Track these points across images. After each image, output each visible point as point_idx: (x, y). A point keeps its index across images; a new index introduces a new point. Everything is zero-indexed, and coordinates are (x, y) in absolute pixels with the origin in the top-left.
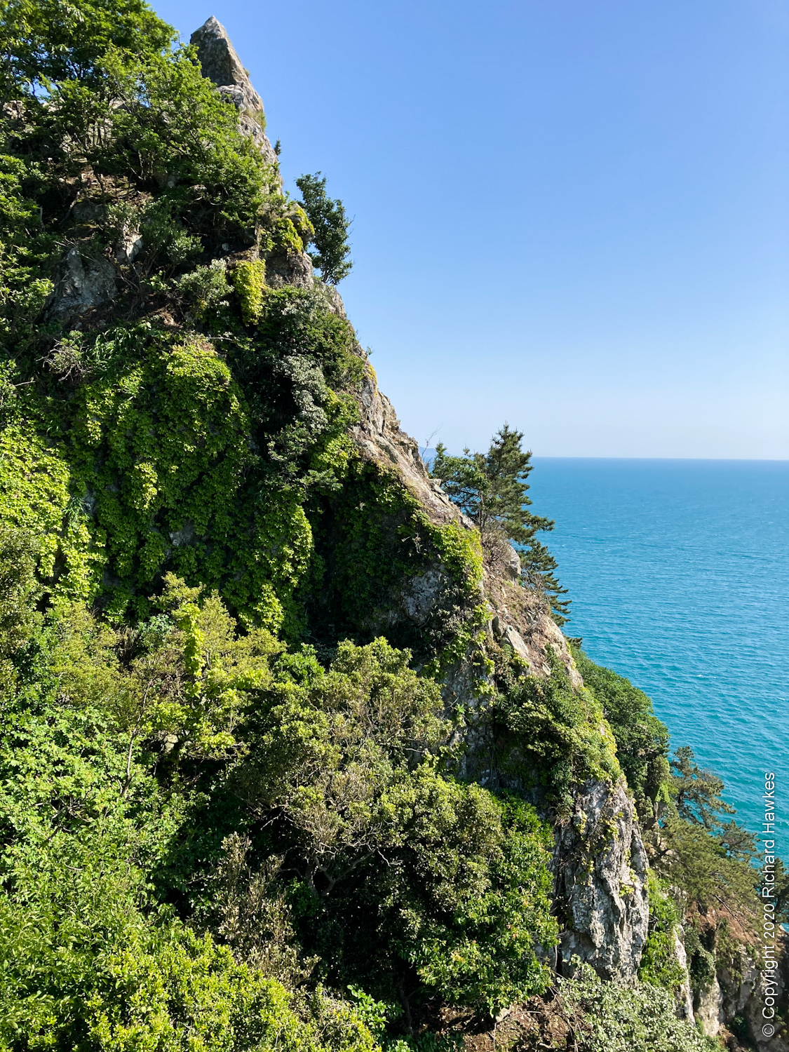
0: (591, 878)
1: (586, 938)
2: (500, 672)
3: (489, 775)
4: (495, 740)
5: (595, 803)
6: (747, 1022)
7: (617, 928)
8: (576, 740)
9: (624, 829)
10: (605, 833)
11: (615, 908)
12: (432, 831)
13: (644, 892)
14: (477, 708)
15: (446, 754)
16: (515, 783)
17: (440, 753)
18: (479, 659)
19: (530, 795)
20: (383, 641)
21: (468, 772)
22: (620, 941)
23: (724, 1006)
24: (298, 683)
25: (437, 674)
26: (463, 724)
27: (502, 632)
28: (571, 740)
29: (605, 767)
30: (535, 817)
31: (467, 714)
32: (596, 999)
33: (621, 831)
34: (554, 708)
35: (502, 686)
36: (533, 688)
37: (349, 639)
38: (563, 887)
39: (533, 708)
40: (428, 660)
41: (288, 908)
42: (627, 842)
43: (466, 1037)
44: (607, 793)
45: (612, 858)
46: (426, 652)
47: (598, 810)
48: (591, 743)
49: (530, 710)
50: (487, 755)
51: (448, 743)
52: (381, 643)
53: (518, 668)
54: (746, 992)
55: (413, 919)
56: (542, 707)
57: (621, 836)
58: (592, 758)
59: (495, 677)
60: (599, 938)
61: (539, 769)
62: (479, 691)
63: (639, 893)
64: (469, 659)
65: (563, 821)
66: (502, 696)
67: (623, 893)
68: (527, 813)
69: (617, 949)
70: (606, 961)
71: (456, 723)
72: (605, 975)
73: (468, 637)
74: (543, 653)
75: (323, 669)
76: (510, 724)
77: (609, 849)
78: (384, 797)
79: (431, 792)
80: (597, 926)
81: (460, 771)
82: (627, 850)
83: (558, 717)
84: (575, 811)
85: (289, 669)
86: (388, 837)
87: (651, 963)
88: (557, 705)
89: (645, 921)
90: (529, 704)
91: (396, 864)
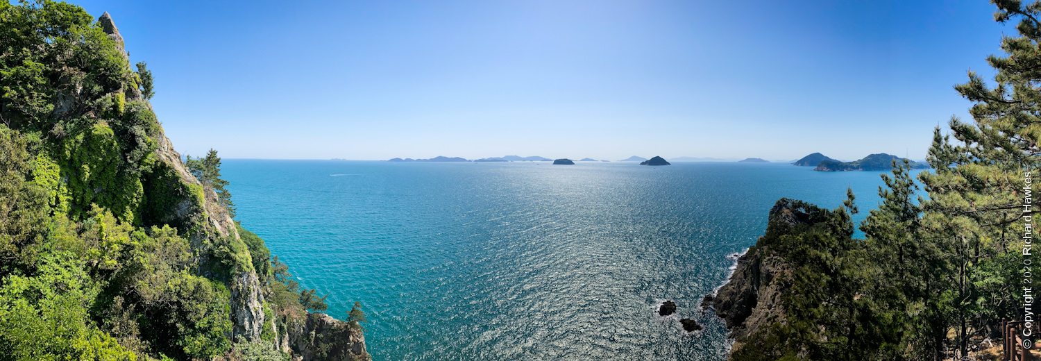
0: (244, 306)
1: (243, 328)
2: (211, 236)
3: (207, 273)
4: (210, 260)
5: (245, 280)
6: (297, 345)
7: (253, 323)
8: (238, 258)
9: (255, 288)
10: (248, 290)
11: (252, 316)
12: (186, 294)
13: (262, 309)
14: (203, 249)
15: (192, 266)
16: (217, 275)
17: (190, 266)
18: (203, 232)
19: (222, 279)
21: (200, 272)
22: (254, 327)
23: (290, 341)
24: (139, 242)
25: (188, 238)
26: (198, 255)
27: (212, 222)
28: (236, 258)
29: (248, 267)
30: (224, 287)
31: (200, 252)
32: (247, 349)
35: (212, 241)
36: (223, 241)
37: (155, 226)
38: (234, 311)
40: (184, 232)
41: (137, 324)
42: (256, 292)
44: (249, 276)
45: (251, 299)
46: (184, 230)
47: (246, 282)
48: (243, 259)
49: (222, 249)
50: (207, 266)
51: (193, 262)
52: (167, 227)
53: (217, 234)
54: (296, 335)
55: (181, 328)
56: (226, 248)
57: (254, 290)
58: (243, 264)
59: (210, 238)
60: (247, 327)
61: (225, 270)
62: (204, 243)
63: (260, 309)
64: (200, 232)
65: (234, 287)
66: (212, 244)
67: (255, 310)
68: (221, 286)
69: (253, 330)
70: (249, 335)
71: (195, 255)
72: (249, 340)
73: (199, 224)
74: (226, 228)
75: (147, 237)
76: (215, 254)
77: (250, 295)
78: (169, 283)
79: (186, 280)
80: (247, 323)
81: (197, 272)
82: (256, 295)
83: (232, 250)
84: (238, 284)
85: (136, 237)
86: (171, 297)
87: (265, 333)
88: (231, 247)
89: (263, 319)
90: (221, 247)
91: (175, 307)
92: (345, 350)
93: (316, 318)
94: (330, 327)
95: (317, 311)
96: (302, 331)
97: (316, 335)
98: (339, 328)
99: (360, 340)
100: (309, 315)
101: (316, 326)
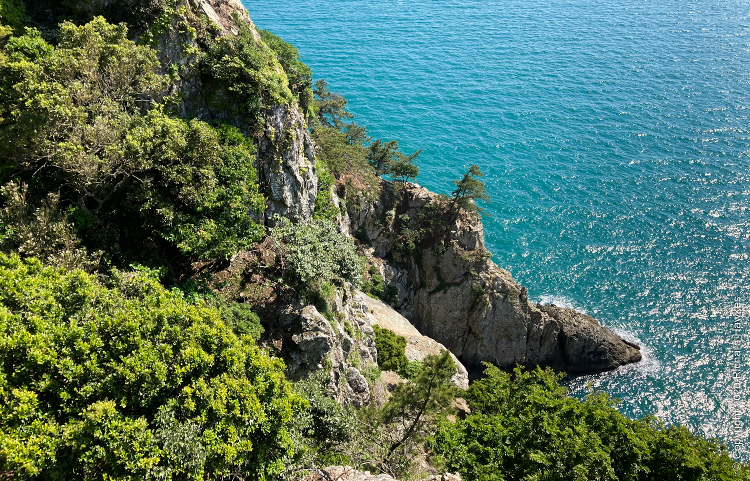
0: (281, 167)
1: (282, 203)
2: (201, 36)
3: (203, 112)
4: (204, 87)
5: (279, 120)
6: (364, 231)
7: (299, 194)
8: (263, 80)
9: (299, 133)
10: (287, 138)
11: (297, 182)
12: (171, 154)
13: (314, 170)
14: (187, 65)
15: (168, 101)
16: (222, 115)
17: (164, 101)
18: (183, 27)
19: (234, 121)
20: (101, 19)
21: (187, 112)
22: (302, 200)
23: (351, 226)
24: (32, 61)
25: (152, 43)
26: (178, 79)
27: (198, 5)
28: (259, 80)
29: (283, 95)
30: (240, 135)
31: (180, 71)
32: (291, 235)
33: (297, 135)
34: (245, 58)
35: (203, 46)
36: (227, 45)
37: (68, 20)
38: (264, 175)
39: (230, 59)
40: (142, 32)
41: (71, 225)
42: (301, 142)
43: (213, 275)
44: (286, 112)
45: (293, 153)
46: (140, 26)
47: (281, 124)
48: (272, 80)
49: (228, 62)
50: (199, 98)
51: (169, 93)
52: (100, 20)
53: (213, 32)
54: (363, 216)
55: (168, 214)
56: (237, 59)
57: (297, 138)
58: (274, 90)
59: (198, 40)
60: (289, 201)
61: (238, 103)
62: (187, 53)
63: (311, 171)
64: (175, 28)
65: (260, 134)
66: (205, 54)
67: (301, 172)
68: (234, 133)
69: (300, 205)
70: (294, 213)
71: (172, 77)
72: (294, 221)
73: (172, 11)
74: (230, 19)
75: (51, 47)
76: (214, 73)
77: (291, 148)
78: (129, 137)
79: (162, 128)
80: (288, 194)
81: (181, 112)
82: (302, 147)
83: (249, 64)
84: (266, 127)
85: (22, 50)
86: (139, 164)
87: (319, 208)
88: (246, 56)
89: (316, 186)
90: (226, 57)
91: (148, 182)
92: (447, 241)
93: (397, 187)
94: (422, 204)
95: (400, 177)
96: (373, 209)
97: (397, 216)
98: (437, 207)
99: (475, 229)
100: (385, 184)
101: (397, 202)
